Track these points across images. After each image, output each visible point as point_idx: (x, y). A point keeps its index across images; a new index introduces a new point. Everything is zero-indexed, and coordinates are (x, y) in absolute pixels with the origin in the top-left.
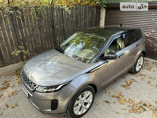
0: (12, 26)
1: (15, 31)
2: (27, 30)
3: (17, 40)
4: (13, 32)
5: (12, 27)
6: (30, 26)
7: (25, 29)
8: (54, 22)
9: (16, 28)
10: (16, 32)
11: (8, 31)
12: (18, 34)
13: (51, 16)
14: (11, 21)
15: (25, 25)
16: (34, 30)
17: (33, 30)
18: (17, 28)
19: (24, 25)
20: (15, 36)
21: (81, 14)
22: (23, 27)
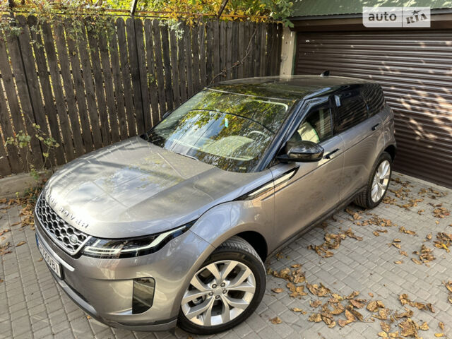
0: (20, 68)
1: (27, 81)
2: (62, 81)
3: (31, 107)
4: (20, 87)
5: (18, 70)
6: (71, 72)
7: (56, 80)
8: (141, 62)
9: (29, 74)
10: (30, 86)
11: (7, 81)
12: (36, 92)
13: (132, 45)
14: (17, 54)
15: (56, 68)
16: (82, 83)
17: (79, 83)
18: (33, 75)
19: (54, 68)
20: (26, 97)
22: (49, 73)
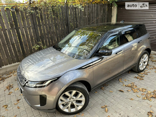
3: (36, 36)
4: (33, 30)
5: (32, 25)
6: (48, 24)
8: (68, 20)
10: (36, 29)
11: (29, 28)
12: (37, 32)
15: (43, 23)
16: (51, 28)
18: (36, 26)
21: (93, 12)
22: (41, 25)
